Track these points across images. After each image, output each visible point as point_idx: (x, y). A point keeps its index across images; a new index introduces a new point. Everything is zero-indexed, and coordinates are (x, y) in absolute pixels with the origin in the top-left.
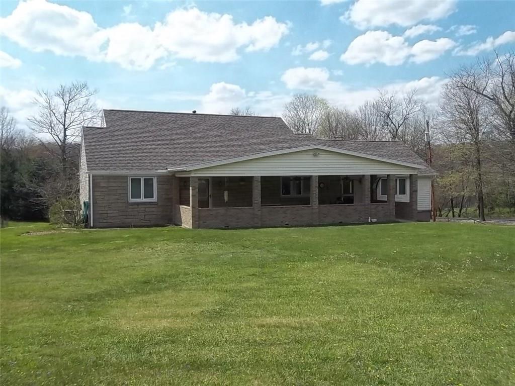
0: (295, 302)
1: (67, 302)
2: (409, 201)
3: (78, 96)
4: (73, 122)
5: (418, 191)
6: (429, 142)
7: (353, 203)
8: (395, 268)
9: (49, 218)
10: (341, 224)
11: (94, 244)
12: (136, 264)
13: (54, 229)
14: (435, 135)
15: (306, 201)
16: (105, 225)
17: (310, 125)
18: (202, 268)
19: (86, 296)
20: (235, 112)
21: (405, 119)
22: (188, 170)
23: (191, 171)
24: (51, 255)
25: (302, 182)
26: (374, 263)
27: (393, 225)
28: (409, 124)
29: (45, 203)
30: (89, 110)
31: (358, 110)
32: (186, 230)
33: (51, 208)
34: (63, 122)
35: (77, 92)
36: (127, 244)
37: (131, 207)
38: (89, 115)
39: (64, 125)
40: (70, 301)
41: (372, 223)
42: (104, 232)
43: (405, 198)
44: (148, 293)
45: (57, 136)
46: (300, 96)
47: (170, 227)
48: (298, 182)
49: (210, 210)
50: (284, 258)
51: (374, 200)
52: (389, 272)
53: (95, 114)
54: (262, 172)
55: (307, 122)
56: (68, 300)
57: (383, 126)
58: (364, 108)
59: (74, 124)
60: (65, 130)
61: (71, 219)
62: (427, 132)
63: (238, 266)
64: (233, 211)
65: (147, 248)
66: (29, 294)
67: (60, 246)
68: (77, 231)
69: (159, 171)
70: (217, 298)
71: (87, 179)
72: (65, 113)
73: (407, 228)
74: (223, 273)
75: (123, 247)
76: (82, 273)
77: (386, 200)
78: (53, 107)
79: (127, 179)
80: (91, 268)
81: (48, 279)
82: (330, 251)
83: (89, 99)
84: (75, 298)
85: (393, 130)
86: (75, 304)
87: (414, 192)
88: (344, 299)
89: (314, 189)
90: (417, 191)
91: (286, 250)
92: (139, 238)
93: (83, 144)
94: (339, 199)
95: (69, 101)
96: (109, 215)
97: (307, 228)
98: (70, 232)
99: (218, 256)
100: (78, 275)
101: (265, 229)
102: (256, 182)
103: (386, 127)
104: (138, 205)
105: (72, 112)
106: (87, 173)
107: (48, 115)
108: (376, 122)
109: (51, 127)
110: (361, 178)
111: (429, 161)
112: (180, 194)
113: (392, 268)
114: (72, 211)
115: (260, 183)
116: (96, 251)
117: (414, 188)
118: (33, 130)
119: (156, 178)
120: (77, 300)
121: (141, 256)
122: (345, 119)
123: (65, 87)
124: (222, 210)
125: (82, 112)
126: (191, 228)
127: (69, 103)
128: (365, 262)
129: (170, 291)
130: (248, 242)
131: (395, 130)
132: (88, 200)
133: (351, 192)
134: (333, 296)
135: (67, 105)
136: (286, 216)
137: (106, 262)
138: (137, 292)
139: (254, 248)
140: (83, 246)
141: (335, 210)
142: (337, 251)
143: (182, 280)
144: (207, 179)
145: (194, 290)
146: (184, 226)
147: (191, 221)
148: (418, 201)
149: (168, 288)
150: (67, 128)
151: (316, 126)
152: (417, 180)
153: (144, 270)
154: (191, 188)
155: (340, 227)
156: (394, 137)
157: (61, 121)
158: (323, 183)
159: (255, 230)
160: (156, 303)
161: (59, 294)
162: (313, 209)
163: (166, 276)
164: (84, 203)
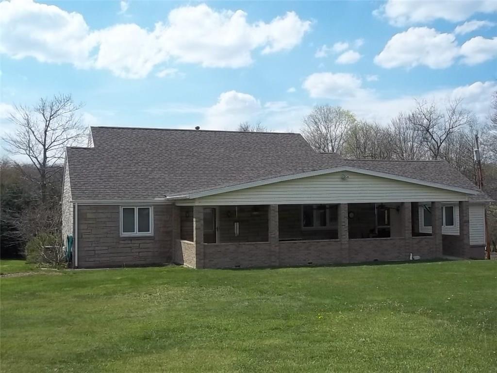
0: (332, 366)
1: (52, 363)
2: (459, 234)
3: (61, 111)
4: (54, 141)
5: (470, 221)
6: (479, 162)
7: (390, 237)
8: (451, 320)
9: (25, 255)
10: (376, 262)
11: (80, 289)
12: (132, 315)
13: (32, 270)
14: (485, 152)
15: (333, 235)
16: (92, 264)
17: (333, 141)
18: (212, 320)
19: (75, 357)
20: (244, 127)
21: (448, 133)
22: (191, 198)
23: (194, 199)
24: (29, 302)
25: (327, 211)
26: (424, 313)
27: (441, 265)
28: (453, 140)
29: (20, 237)
30: (73, 127)
31: (391, 123)
32: (188, 270)
33: (28, 244)
34: (43, 141)
35: (60, 106)
36: (119, 288)
37: (122, 242)
38: (73, 132)
39: (44, 146)
40: (55, 363)
41: (414, 261)
42: (90, 273)
43: (453, 230)
44: (149, 352)
45: (36, 158)
46: (321, 107)
47: (170, 267)
48: (322, 211)
49: (217, 246)
50: (312, 307)
51: (415, 233)
52: (446, 325)
53: (80, 132)
54: (281, 199)
55: (329, 138)
56: (53, 361)
57: (421, 142)
58: (398, 121)
59: (55, 143)
60: (45, 150)
61: (52, 258)
62: (476, 149)
63: (256, 316)
64: (246, 246)
65: (143, 294)
66: (6, 353)
67: (40, 291)
68: (60, 272)
69: (157, 199)
70: (235, 359)
71: (72, 209)
72: (46, 131)
73: (459, 267)
74: (239, 327)
75: (115, 292)
76: (68, 326)
77: (431, 233)
78: (32, 124)
79: (119, 208)
80: (78, 319)
81: (27, 333)
82: (368, 298)
83: (73, 114)
84: (61, 359)
85: (434, 147)
86: (63, 366)
87: (465, 223)
88: (393, 362)
89: (343, 220)
90: (468, 222)
91: (313, 296)
92: (133, 280)
93: (67, 168)
94: (372, 231)
95: (51, 117)
96: (97, 252)
97: (336, 268)
98: (50, 273)
99: (231, 303)
100: (63, 329)
101: (285, 270)
102: (272, 212)
103: (425, 143)
104: (131, 240)
105: (54, 130)
106: (71, 202)
107: (26, 133)
108: (413, 137)
109: (29, 148)
110: (399, 207)
111: (480, 183)
112: (181, 227)
113: (447, 320)
114: (53, 248)
115: (278, 213)
116: (83, 297)
117: (465, 218)
118: (8, 151)
119: (152, 207)
120: (64, 362)
121: (138, 303)
122: (375, 135)
123: (45, 101)
124: (231, 246)
125: (65, 130)
126: (195, 268)
127: (50, 119)
128: (413, 313)
129: (176, 350)
130: (266, 286)
131: (436, 147)
132: (72, 235)
133: (386, 223)
134: (379, 358)
135: (48, 122)
136: (310, 253)
137: (96, 312)
138: (136, 352)
139: (273, 294)
140: (67, 291)
141: (369, 245)
142: (376, 298)
143: (189, 335)
144: (213, 209)
145: (205, 348)
146: (186, 265)
147: (195, 259)
148: (470, 233)
149: (173, 346)
150: (47, 149)
151: (341, 142)
152: (468, 209)
153: (142, 322)
154: (194, 219)
155: (376, 267)
156: (436, 156)
157: (40, 140)
158: (353, 212)
159: (273, 270)
160: (160, 366)
161: (42, 353)
162: (341, 244)
163: (169, 330)
164: (68, 238)
